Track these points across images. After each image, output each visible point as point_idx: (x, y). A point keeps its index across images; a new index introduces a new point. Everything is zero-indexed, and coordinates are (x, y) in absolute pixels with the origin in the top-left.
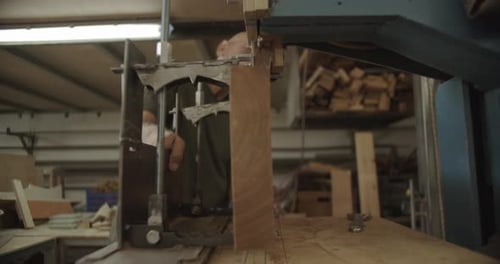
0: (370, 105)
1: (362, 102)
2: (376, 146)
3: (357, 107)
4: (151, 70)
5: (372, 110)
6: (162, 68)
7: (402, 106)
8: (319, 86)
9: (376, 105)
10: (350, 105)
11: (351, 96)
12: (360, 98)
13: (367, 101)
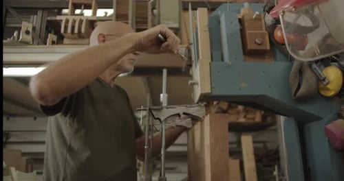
0: (249, 119)
1: (245, 117)
2: (254, 142)
3: (242, 120)
4: (159, 110)
5: (251, 121)
6: (165, 109)
7: (269, 119)
8: (219, 107)
9: (254, 119)
10: (237, 119)
11: (238, 113)
12: (243, 114)
13: (248, 116)
